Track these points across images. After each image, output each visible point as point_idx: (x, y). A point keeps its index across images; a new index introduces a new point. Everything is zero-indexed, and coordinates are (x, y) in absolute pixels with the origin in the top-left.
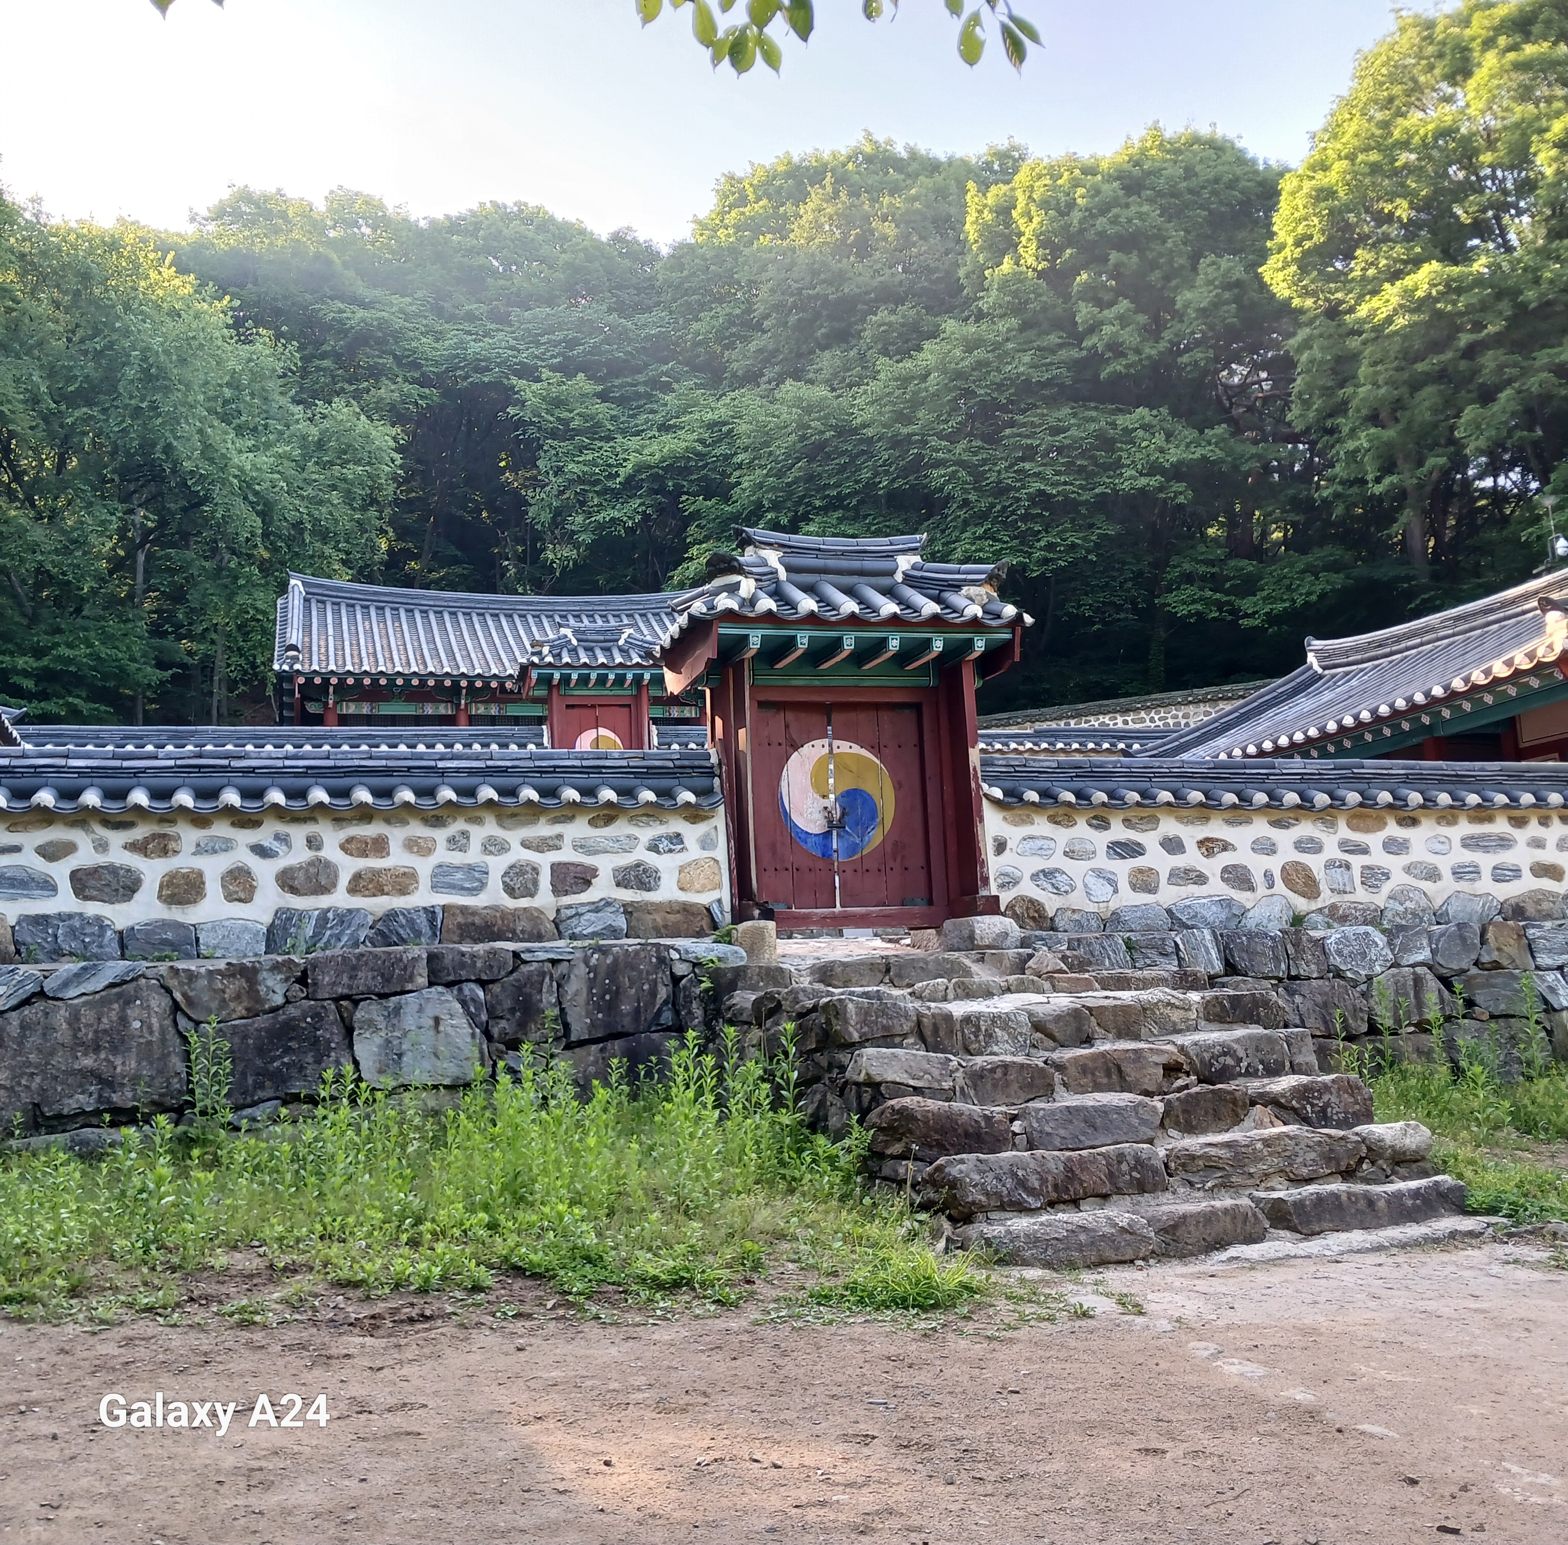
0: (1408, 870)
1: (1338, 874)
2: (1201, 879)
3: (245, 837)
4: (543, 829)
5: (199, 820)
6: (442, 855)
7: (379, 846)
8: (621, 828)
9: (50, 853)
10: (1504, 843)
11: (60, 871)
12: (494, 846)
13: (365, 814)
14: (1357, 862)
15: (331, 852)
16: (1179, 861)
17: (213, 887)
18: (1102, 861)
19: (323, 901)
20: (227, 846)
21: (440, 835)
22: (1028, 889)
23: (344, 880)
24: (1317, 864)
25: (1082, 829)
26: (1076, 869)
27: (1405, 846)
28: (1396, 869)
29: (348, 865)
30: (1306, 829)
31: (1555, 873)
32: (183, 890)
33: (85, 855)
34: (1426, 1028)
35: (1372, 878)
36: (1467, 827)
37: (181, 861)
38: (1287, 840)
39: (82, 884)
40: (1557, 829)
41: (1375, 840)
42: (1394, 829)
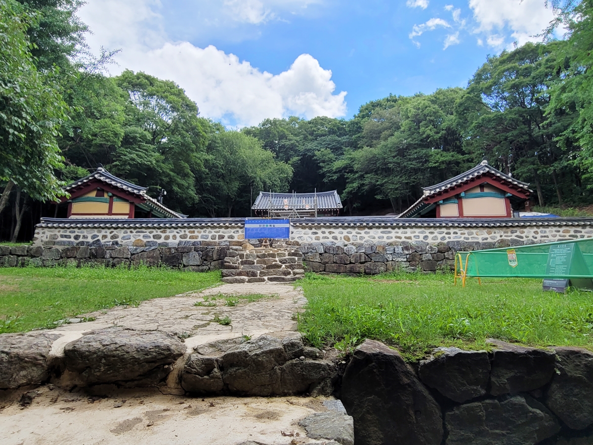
0: (369, 237)
1: (355, 238)
2: (328, 238)
3: (176, 231)
4: (217, 230)
5: (170, 228)
6: (202, 233)
8: (229, 230)
9: (150, 233)
10: (390, 232)
11: (151, 235)
12: (210, 232)
13: (192, 228)
14: (359, 235)
15: (187, 233)
16: (324, 235)
17: (171, 237)
18: (310, 235)
19: (185, 240)
20: (173, 232)
21: (202, 230)
22: (296, 239)
23: (188, 237)
24: (350, 236)
25: (307, 230)
26: (305, 237)
27: (369, 233)
28: (366, 237)
29: (189, 235)
30: (349, 230)
31: (400, 238)
32: (167, 238)
33: (155, 233)
34: (361, 263)
35: (361, 238)
36: (382, 230)
37: (167, 234)
38: (345, 232)
39: (154, 237)
40: (402, 230)
41: (363, 232)
42: (367, 230)
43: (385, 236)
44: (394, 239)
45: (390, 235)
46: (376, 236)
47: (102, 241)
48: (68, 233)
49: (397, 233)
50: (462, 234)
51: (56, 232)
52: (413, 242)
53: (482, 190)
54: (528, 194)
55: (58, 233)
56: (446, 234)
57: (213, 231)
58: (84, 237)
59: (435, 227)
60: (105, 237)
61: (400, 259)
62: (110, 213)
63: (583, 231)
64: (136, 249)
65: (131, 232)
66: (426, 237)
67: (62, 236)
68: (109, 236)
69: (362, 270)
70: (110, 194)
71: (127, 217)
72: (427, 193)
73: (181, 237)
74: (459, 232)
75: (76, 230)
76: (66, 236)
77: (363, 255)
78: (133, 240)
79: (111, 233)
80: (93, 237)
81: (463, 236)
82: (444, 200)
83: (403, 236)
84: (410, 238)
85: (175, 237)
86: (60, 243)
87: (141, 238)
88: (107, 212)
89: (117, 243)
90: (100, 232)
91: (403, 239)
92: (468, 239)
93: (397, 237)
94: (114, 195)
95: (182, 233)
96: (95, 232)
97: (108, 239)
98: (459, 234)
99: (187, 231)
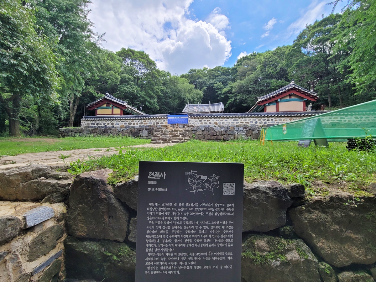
1: (220, 123)
2: (207, 123)
3: (138, 121)
4: (156, 120)
5: (135, 120)
6: (149, 122)
7: (145, 121)
8: (161, 120)
9: (127, 122)
10: (238, 120)
11: (127, 123)
12: (153, 121)
13: (145, 119)
14: (222, 122)
15: (143, 122)
16: (205, 122)
18: (198, 122)
19: (142, 125)
21: (149, 120)
22: (192, 124)
24: (218, 122)
25: (197, 119)
26: (196, 123)
27: (227, 120)
28: (226, 123)
29: (144, 122)
30: (217, 119)
31: (243, 123)
32: (134, 124)
33: (129, 122)
34: (222, 135)
35: (223, 123)
36: (234, 119)
37: (134, 122)
38: (215, 120)
39: (129, 124)
40: (244, 119)
41: (224, 120)
42: (226, 119)
43: (235, 122)
44: (240, 124)
45: (237, 121)
46: (231, 122)
47: (108, 126)
48: (94, 123)
49: (241, 120)
50: (275, 120)
51: (89, 122)
52: (249, 124)
53: (290, 97)
54: (316, 98)
55: (90, 122)
56: (267, 120)
57: (154, 120)
58: (100, 124)
59: (261, 117)
60: (108, 124)
61: (241, 133)
62: (112, 114)
63: (346, 118)
64: (121, 129)
65: (119, 122)
66: (256, 122)
67: (91, 124)
68: (110, 123)
69: (222, 138)
70: (112, 105)
71: (119, 115)
72: (259, 100)
73: (140, 123)
74: (274, 120)
75: (97, 121)
76: (93, 124)
77: (223, 131)
78: (120, 125)
79: (111, 122)
80: (104, 124)
81: (276, 121)
82: (269, 104)
83: (244, 122)
84: (248, 123)
85: (137, 124)
86: (91, 127)
87: (123, 124)
88: (111, 113)
89: (113, 127)
90: (106, 122)
91: (244, 124)
92: (279, 123)
93: (241, 122)
94: (113, 106)
95: (141, 122)
96: (105, 122)
97: (110, 125)
98: (274, 121)
99: (143, 121)
